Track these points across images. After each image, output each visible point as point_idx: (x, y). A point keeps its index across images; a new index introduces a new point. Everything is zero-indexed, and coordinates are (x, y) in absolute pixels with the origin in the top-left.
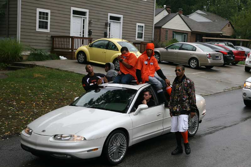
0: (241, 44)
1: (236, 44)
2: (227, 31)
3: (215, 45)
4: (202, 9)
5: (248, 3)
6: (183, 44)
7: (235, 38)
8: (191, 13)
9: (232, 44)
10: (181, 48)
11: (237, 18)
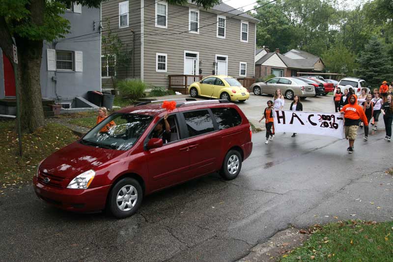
0: (330, 77)
1: (326, 77)
2: (318, 67)
3: (307, 79)
4: (295, 48)
5: (335, 43)
6: (280, 79)
7: (325, 72)
8: (287, 52)
9: (322, 78)
10: (278, 82)
11: (326, 55)
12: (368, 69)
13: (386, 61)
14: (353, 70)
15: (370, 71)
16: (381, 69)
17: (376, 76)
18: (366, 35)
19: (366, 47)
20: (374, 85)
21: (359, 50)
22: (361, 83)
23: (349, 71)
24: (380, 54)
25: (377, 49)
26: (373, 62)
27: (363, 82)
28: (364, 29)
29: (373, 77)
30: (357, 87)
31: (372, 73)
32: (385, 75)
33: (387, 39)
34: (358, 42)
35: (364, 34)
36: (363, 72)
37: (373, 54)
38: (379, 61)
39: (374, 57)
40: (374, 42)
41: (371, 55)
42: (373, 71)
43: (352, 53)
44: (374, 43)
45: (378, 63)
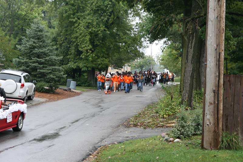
12: (31, 59)
13: (51, 51)
14: (14, 60)
15: (34, 62)
16: (46, 60)
17: (40, 69)
18: (25, 15)
19: (27, 32)
20: (39, 79)
21: (18, 34)
22: (24, 77)
23: (7, 61)
24: (44, 42)
25: (41, 35)
26: (36, 51)
27: (27, 75)
28: (23, 7)
29: (37, 69)
30: (20, 81)
31: (36, 64)
32: (51, 68)
33: (50, 23)
34: (16, 23)
35: (24, 13)
36: (26, 63)
37: (36, 41)
38: (44, 50)
39: (37, 44)
40: (36, 26)
41: (34, 42)
42: (37, 62)
43: (10, 36)
44: (37, 28)
45: (42, 52)
